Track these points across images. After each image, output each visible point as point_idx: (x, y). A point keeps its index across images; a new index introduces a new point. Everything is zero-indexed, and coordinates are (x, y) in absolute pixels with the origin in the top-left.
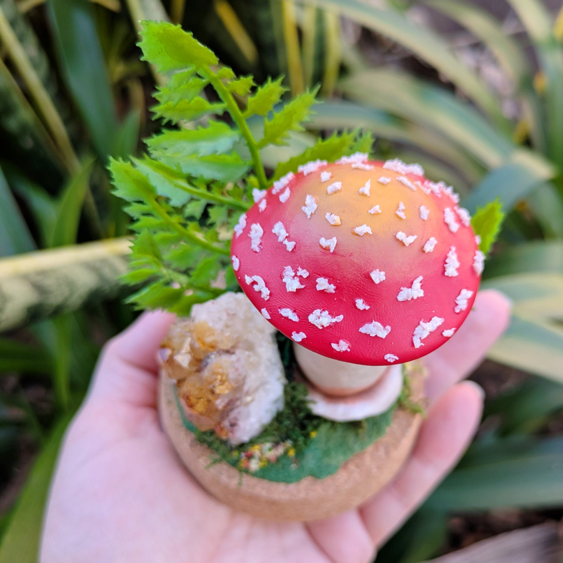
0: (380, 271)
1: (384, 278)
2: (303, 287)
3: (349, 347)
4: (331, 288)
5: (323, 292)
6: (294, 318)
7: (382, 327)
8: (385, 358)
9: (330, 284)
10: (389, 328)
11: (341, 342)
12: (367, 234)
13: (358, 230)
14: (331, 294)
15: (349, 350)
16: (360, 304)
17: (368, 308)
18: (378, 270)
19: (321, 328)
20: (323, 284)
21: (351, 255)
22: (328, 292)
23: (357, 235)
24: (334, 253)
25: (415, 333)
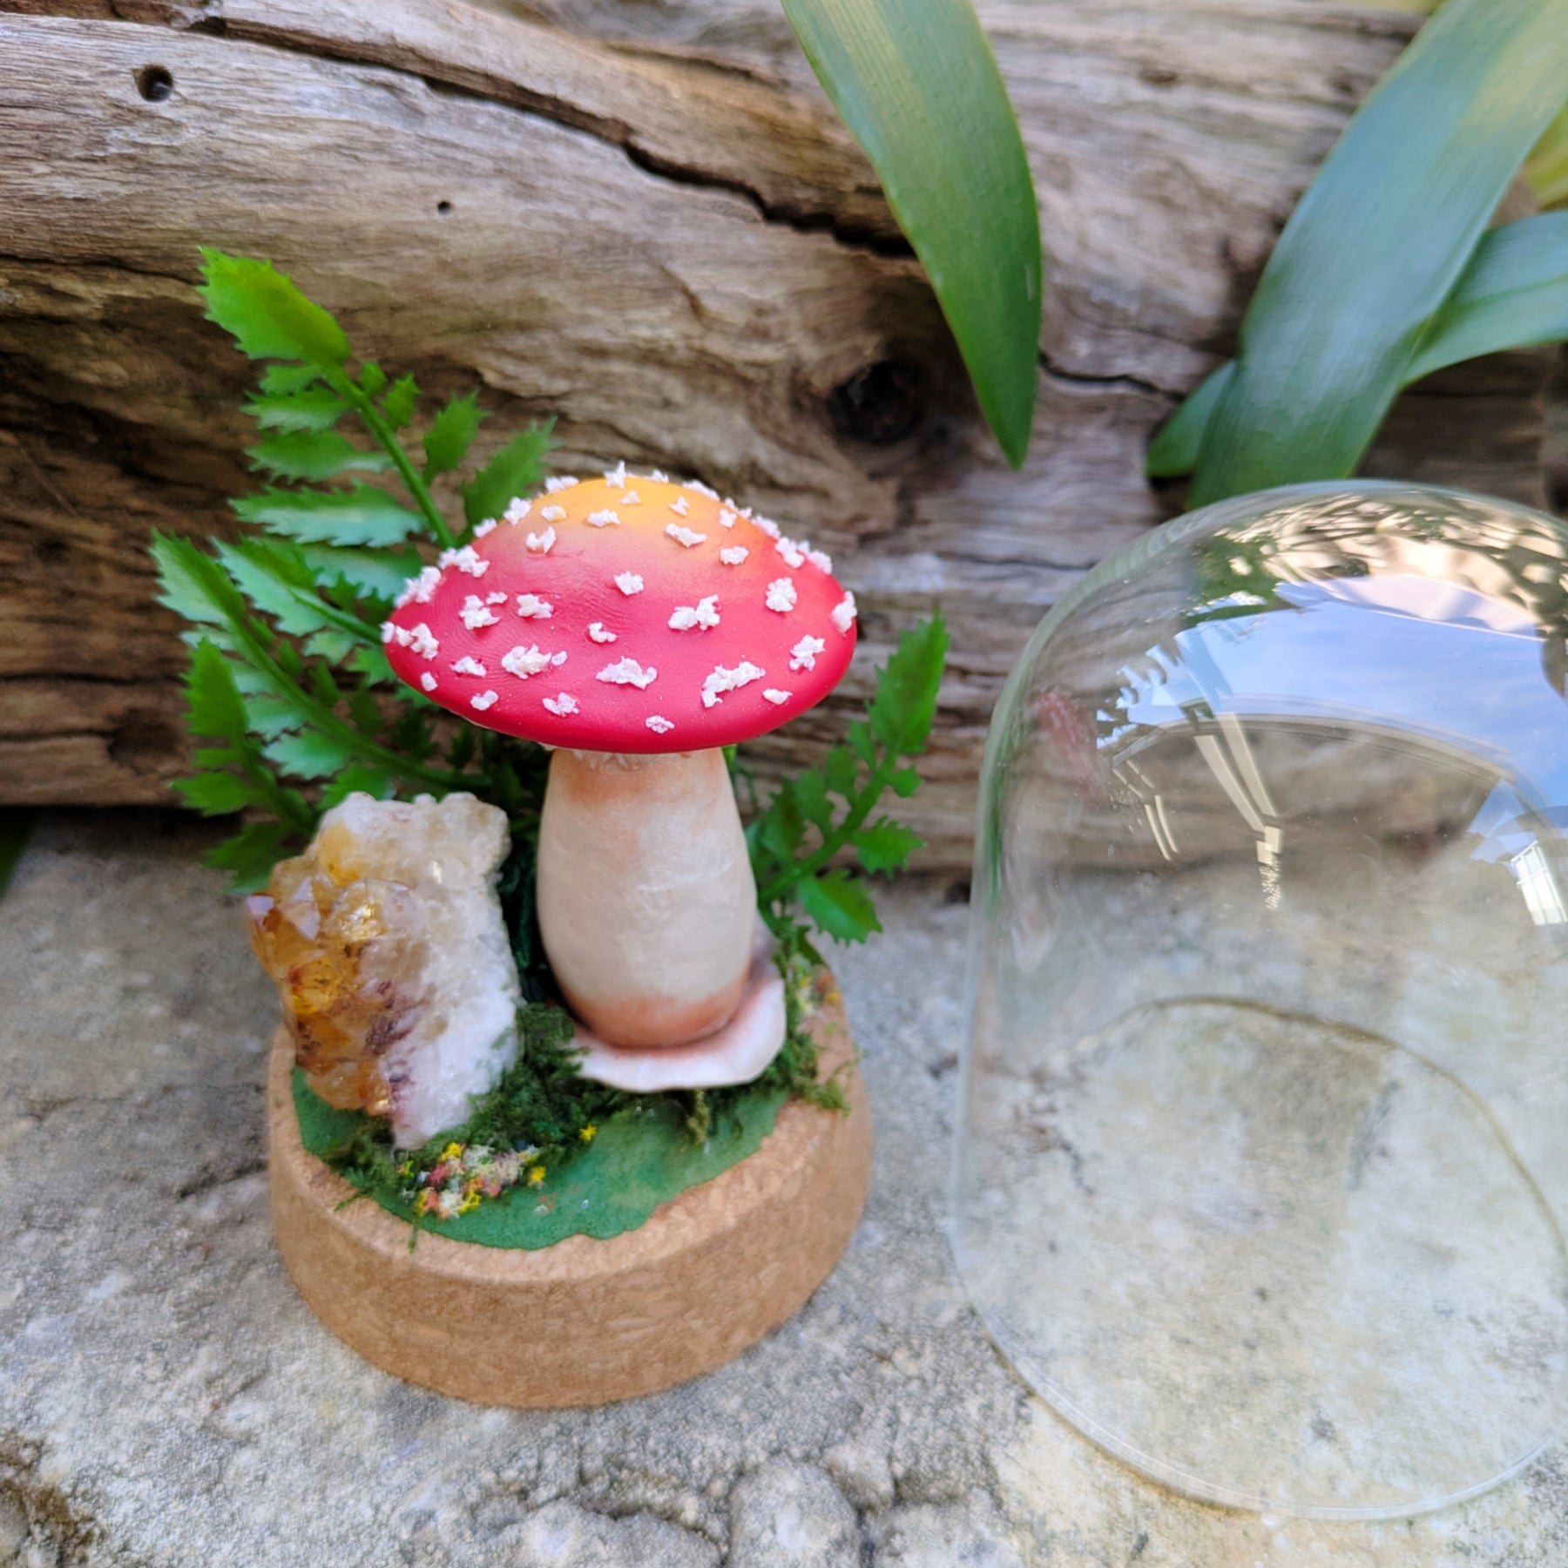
0: (633, 574)
1: (641, 587)
2: (495, 620)
3: (577, 706)
4: (545, 610)
5: (529, 619)
6: (479, 670)
7: (640, 670)
8: (648, 725)
9: (541, 602)
10: (653, 672)
11: (563, 696)
12: (611, 525)
13: (595, 517)
14: (545, 620)
15: (576, 711)
16: (597, 631)
17: (612, 637)
18: (628, 573)
19: (524, 677)
20: (530, 604)
21: (580, 553)
22: (541, 616)
23: (594, 526)
24: (549, 554)
25: (705, 685)
